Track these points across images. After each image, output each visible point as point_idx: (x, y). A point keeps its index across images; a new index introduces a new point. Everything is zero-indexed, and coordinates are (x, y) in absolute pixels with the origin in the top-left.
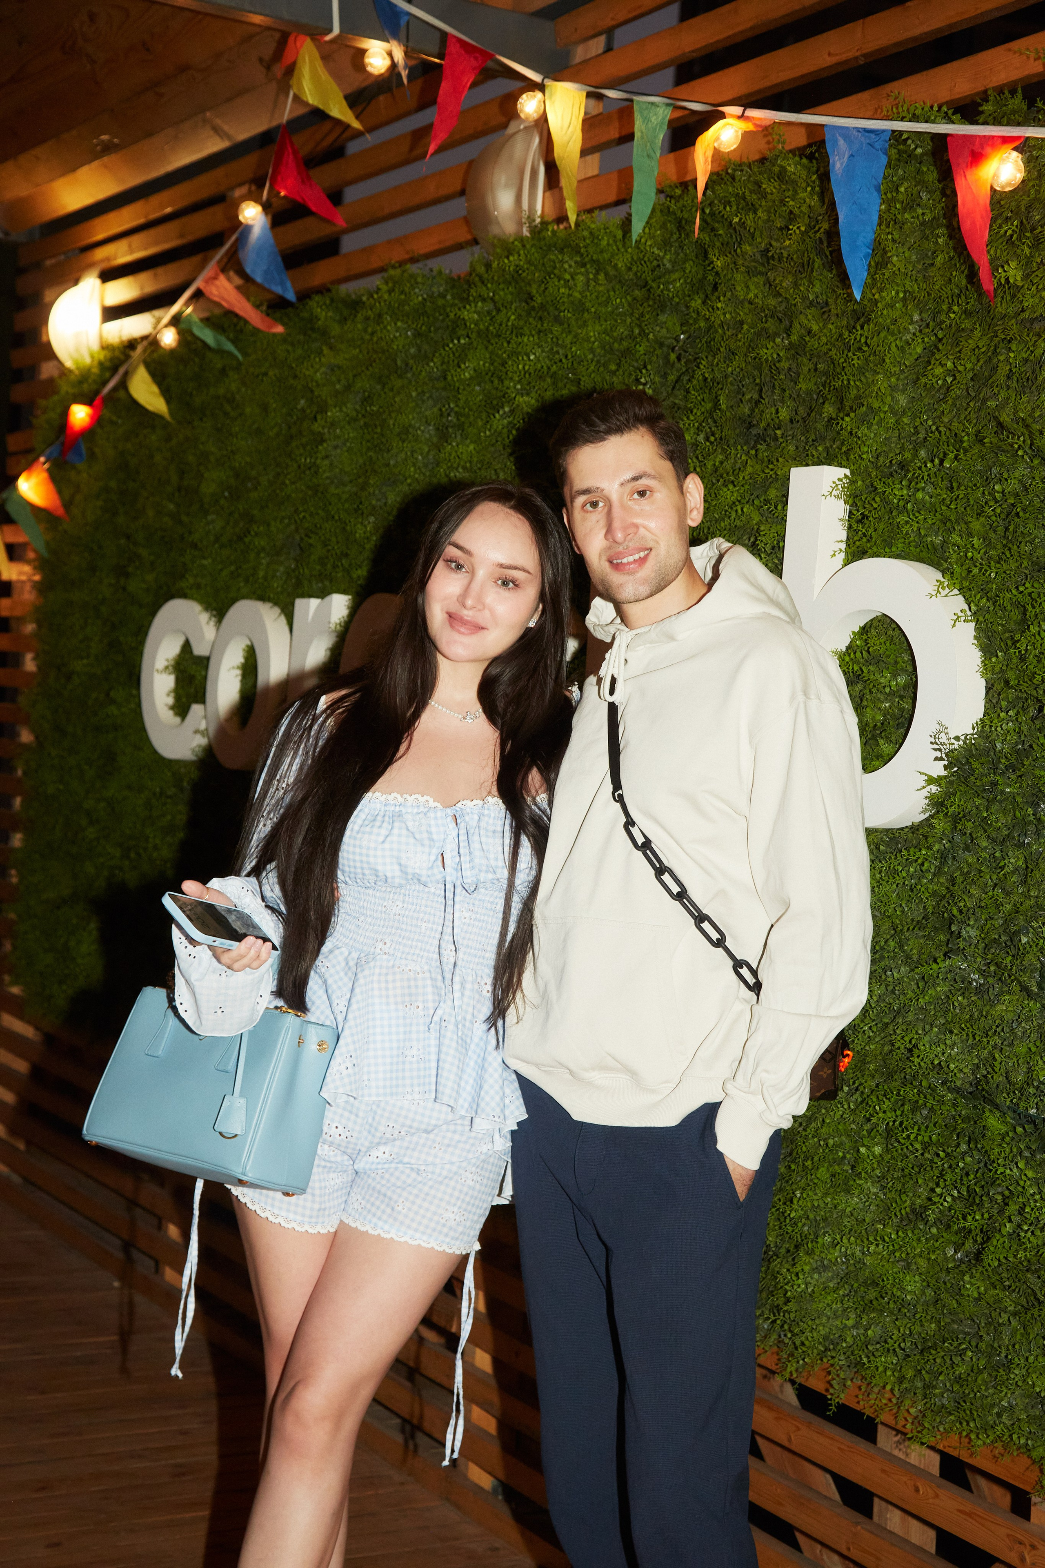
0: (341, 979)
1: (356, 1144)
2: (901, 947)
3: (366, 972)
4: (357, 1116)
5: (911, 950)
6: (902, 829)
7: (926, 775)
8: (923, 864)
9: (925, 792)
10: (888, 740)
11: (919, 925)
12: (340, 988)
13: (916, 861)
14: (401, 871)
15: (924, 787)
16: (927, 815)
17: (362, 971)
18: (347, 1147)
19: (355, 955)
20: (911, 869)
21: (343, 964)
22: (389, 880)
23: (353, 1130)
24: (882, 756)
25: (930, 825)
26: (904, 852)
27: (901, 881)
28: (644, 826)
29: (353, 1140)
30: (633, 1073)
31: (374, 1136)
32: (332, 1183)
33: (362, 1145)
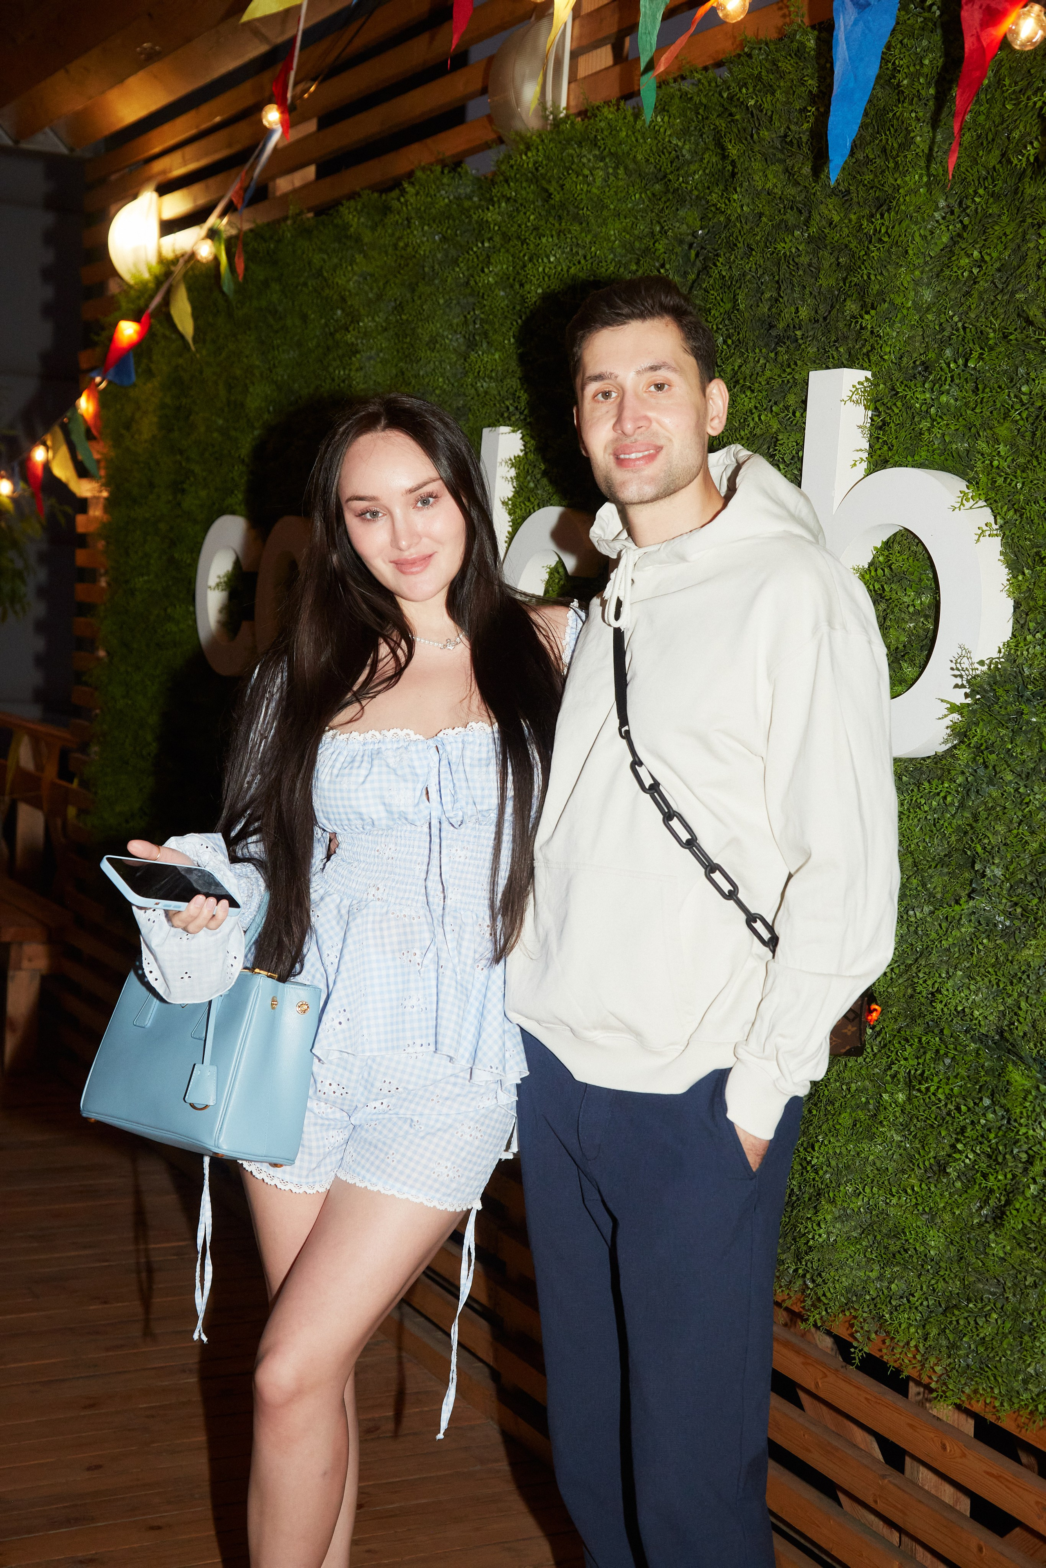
0: (332, 928)
1: (352, 1101)
2: (924, 885)
3: (359, 920)
4: (351, 1072)
5: (935, 888)
6: (924, 759)
7: (948, 702)
8: (945, 798)
9: (947, 722)
10: (912, 662)
11: (942, 862)
12: (331, 938)
13: (938, 794)
14: (387, 811)
15: (946, 716)
16: (950, 745)
17: (354, 919)
18: (343, 1104)
19: (346, 902)
20: (934, 803)
21: (335, 912)
22: (376, 823)
23: (348, 1087)
24: (905, 681)
25: (953, 756)
26: (926, 784)
27: (923, 815)
28: (652, 767)
29: (348, 1096)
30: (637, 1034)
31: (370, 1092)
32: (332, 1140)
33: (359, 1101)
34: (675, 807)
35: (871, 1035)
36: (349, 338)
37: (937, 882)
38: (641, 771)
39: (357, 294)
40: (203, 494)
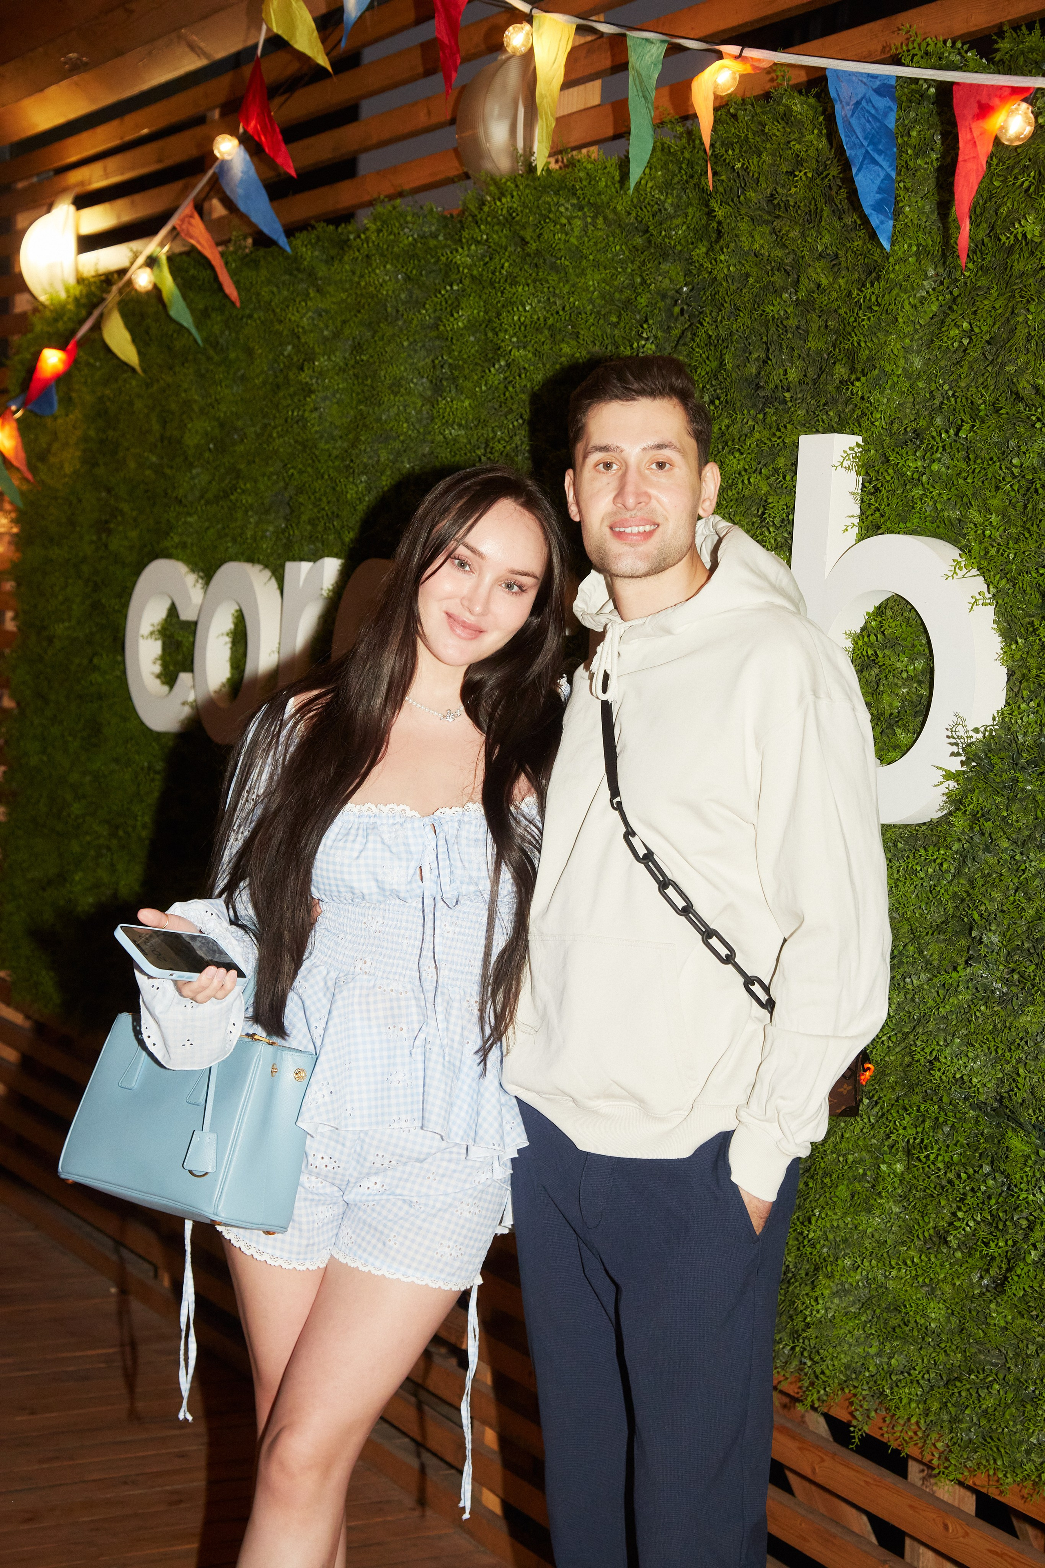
0: (319, 1000)
1: (343, 1175)
2: (921, 952)
3: (345, 993)
4: (343, 1145)
5: (931, 955)
6: (918, 826)
7: (943, 769)
8: (941, 865)
9: (943, 789)
10: (905, 728)
11: (938, 929)
12: (318, 1009)
13: (935, 861)
14: (379, 887)
15: (941, 783)
16: (945, 812)
17: (341, 991)
18: (334, 1178)
19: (333, 975)
20: (930, 870)
21: (322, 984)
22: (366, 897)
23: (340, 1161)
24: (899, 747)
25: (949, 823)
26: (922, 851)
27: (919, 882)
28: (645, 836)
29: (340, 1171)
30: (641, 1101)
31: (362, 1166)
32: (322, 1216)
33: (351, 1175)
34: (669, 876)
35: (868, 1106)
36: (304, 377)
37: (933, 950)
38: (635, 841)
39: (311, 331)
40: (133, 534)
